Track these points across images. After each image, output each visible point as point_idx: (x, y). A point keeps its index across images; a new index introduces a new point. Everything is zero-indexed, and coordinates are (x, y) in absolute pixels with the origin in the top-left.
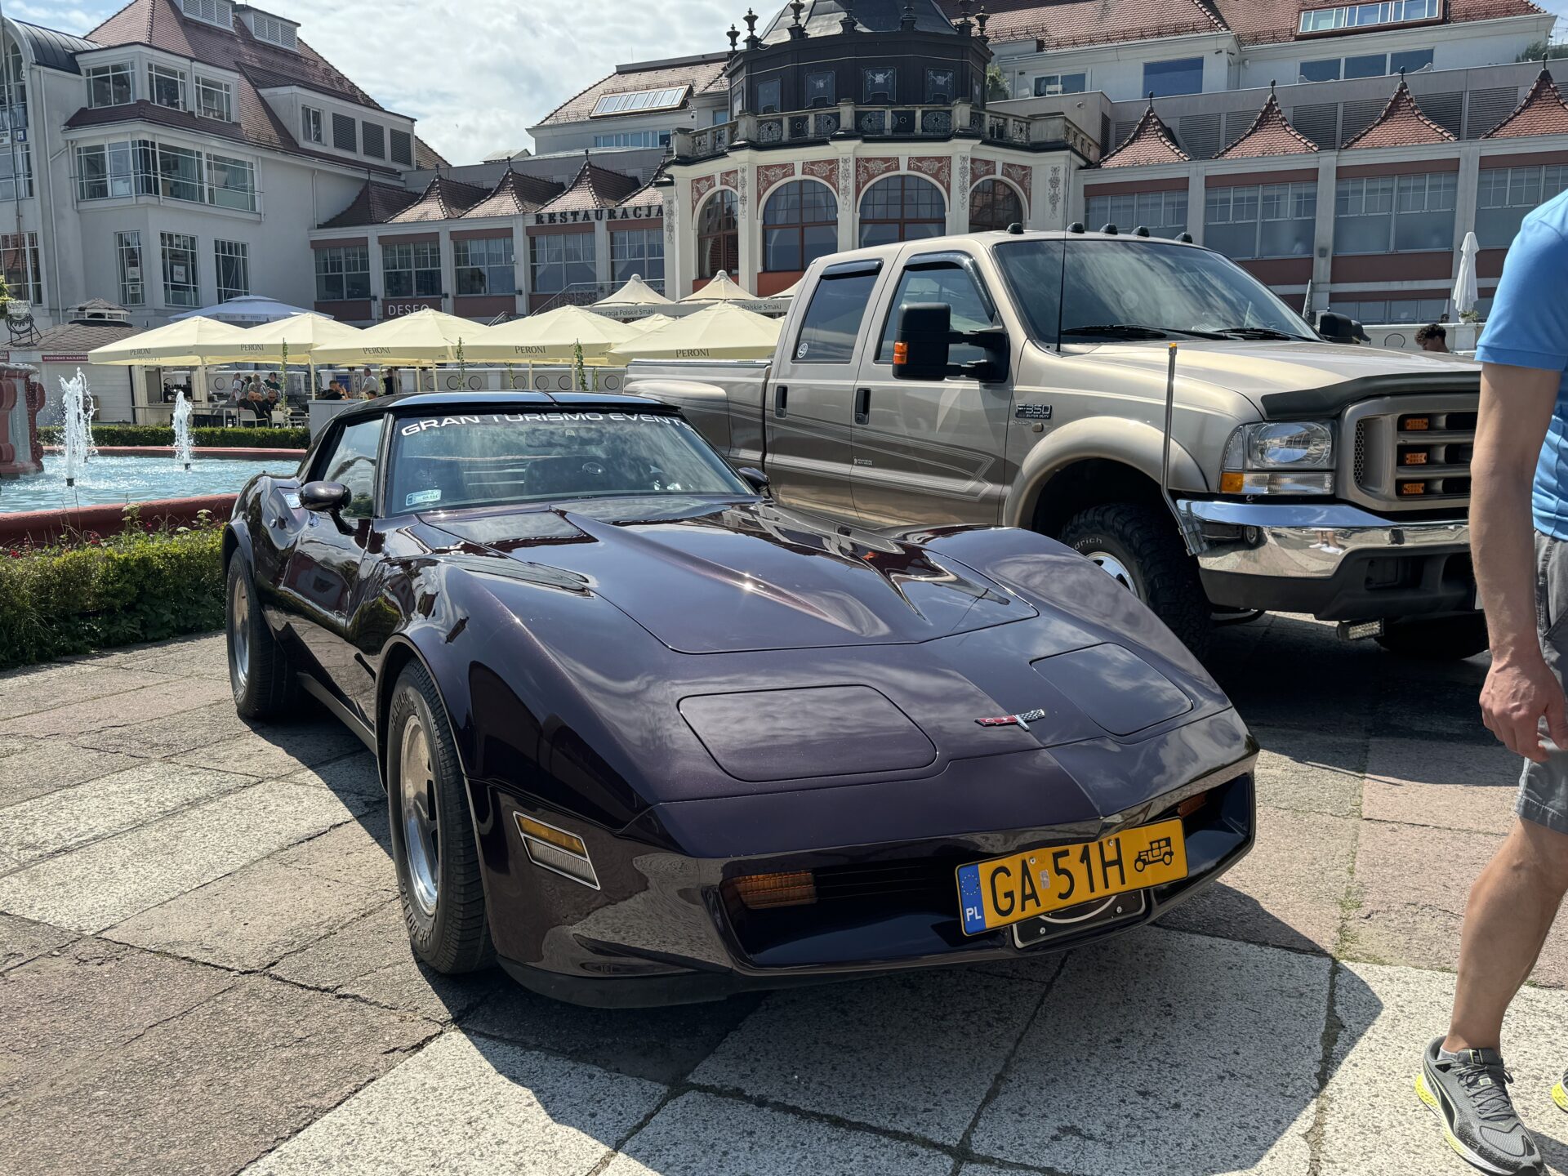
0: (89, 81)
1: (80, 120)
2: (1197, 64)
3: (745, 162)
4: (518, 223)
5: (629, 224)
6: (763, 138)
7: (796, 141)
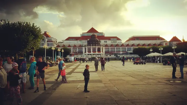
1: (47, 41)
2: (107, 41)
3: (91, 47)
4: (72, 48)
5: (79, 48)
6: (92, 46)
7: (94, 46)
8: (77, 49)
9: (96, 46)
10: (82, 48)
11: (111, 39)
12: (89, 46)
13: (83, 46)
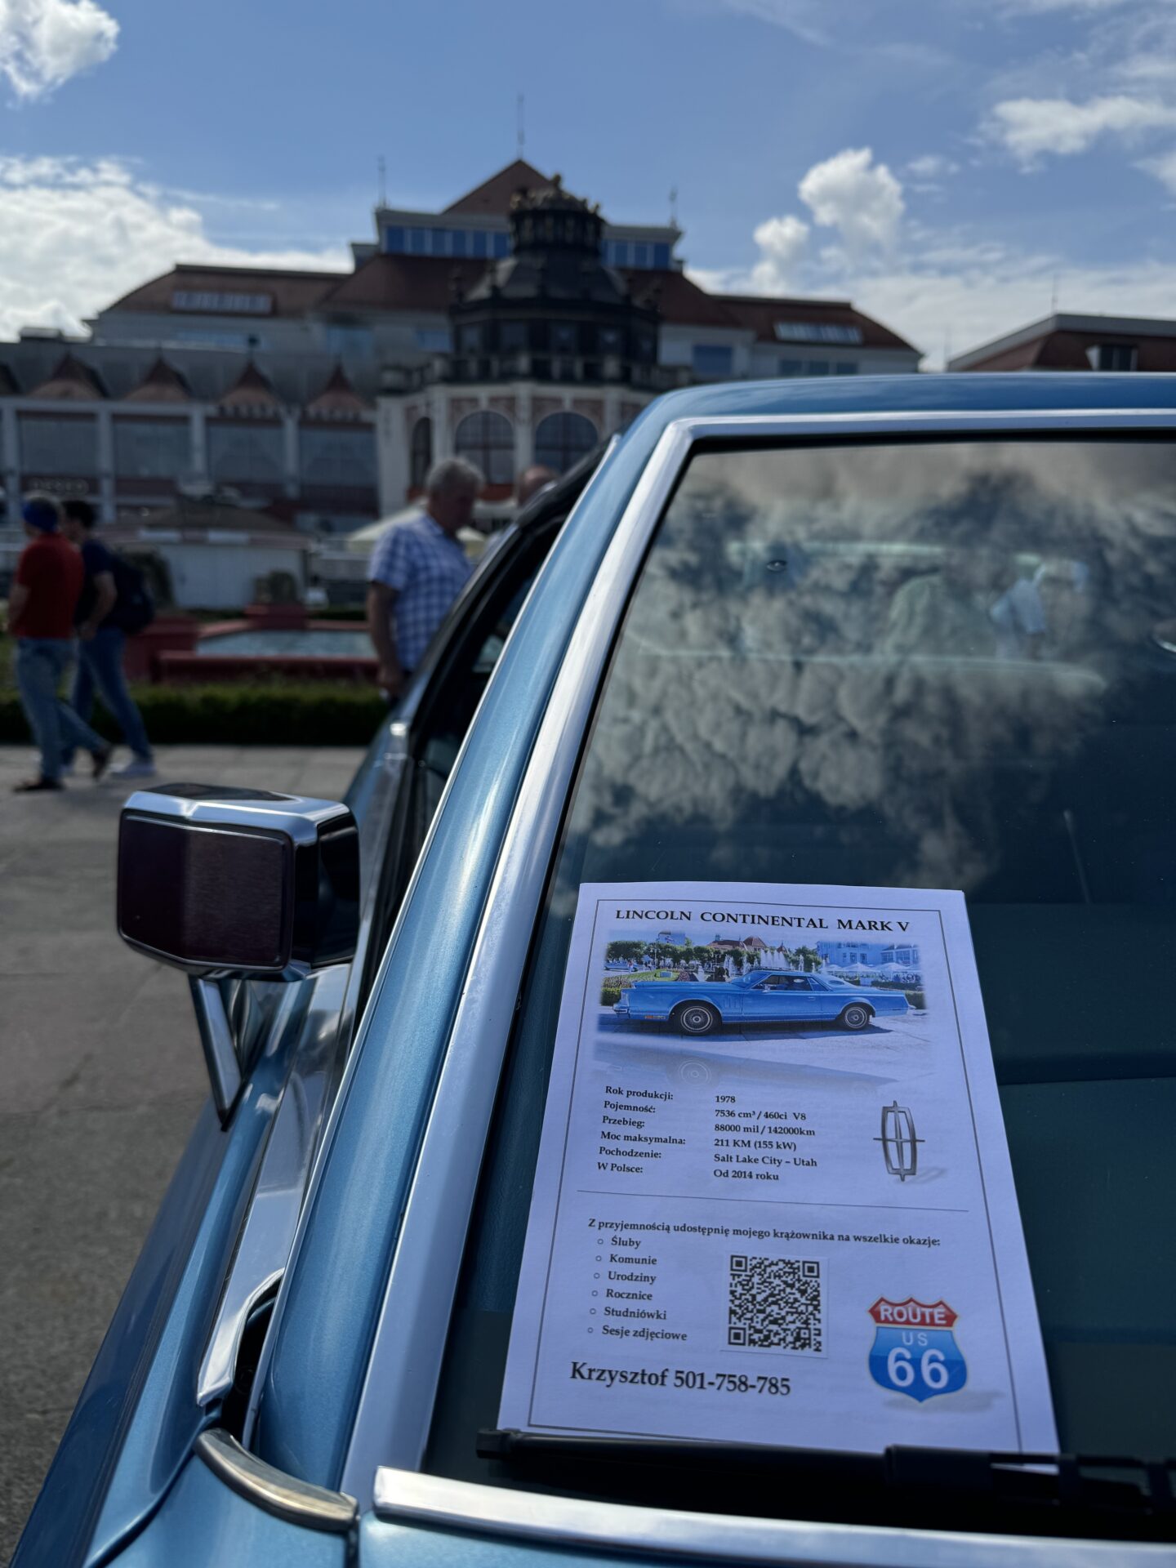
3: (524, 390)
4: (198, 413)
5: (318, 423)
6: (540, 373)
7: (567, 379)
8: (290, 426)
9: (593, 376)
10: (370, 427)
11: (784, 331)
12: (485, 376)
13: (390, 378)
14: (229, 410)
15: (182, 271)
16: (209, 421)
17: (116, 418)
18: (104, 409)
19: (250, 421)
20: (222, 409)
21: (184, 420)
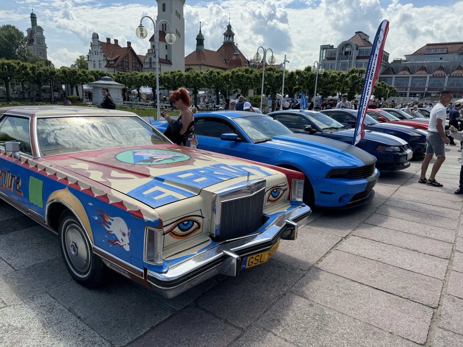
0: (359, 52)
1: (358, 58)
4: (428, 76)
5: (453, 77)
8: (447, 78)
14: (435, 75)
15: (428, 45)
16: (430, 77)
17: (413, 77)
18: (411, 76)
19: (439, 77)
20: (433, 75)
21: (426, 77)
